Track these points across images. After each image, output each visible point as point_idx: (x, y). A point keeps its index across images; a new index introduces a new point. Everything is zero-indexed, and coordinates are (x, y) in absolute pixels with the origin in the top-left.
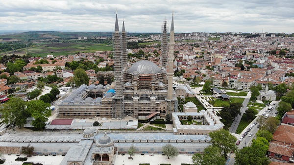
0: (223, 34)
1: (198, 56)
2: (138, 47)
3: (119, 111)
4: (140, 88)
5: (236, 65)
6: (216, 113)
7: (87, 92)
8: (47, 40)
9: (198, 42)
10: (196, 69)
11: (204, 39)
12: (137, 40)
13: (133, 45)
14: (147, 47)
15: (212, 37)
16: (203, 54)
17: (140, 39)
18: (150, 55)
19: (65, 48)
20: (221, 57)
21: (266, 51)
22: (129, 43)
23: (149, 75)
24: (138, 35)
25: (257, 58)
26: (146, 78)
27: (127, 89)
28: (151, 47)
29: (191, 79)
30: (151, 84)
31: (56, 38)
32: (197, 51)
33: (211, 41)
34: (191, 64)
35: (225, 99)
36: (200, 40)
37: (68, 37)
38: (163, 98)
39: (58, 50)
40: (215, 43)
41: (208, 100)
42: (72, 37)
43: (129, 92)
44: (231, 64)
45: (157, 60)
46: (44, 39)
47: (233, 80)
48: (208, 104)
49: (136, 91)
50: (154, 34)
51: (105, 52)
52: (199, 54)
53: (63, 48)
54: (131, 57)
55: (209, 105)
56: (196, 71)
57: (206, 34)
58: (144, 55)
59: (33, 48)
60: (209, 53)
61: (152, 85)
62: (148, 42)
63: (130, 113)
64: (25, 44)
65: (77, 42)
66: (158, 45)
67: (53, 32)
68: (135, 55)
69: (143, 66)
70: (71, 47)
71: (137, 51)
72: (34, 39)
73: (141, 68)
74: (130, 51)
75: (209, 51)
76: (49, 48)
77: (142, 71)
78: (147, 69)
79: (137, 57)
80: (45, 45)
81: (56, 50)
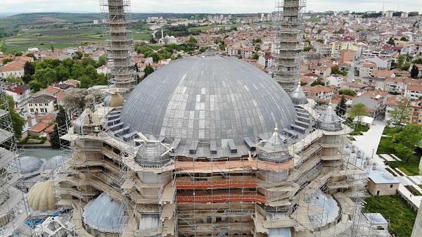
2: (187, 34)
5: (392, 64)
8: (44, 25)
10: (311, 75)
12: (186, 22)
13: (180, 31)
14: (204, 33)
16: (310, 43)
17: (191, 22)
18: (208, 47)
19: (68, 36)
22: (174, 29)
24: (188, 16)
28: (210, 33)
31: (60, 21)
33: (309, 24)
37: (79, 21)
39: (55, 40)
40: (318, 26)
42: (85, 20)
44: (384, 64)
46: (39, 23)
50: (213, 15)
53: (64, 37)
54: (174, 50)
58: (198, 46)
59: (16, 37)
62: (205, 26)
64: (7, 32)
65: (90, 28)
66: (221, 29)
67: (57, 14)
68: (182, 47)
69: (203, 91)
70: (78, 35)
71: (185, 39)
72: (26, 25)
73: (191, 106)
74: (173, 40)
75: (317, 37)
76: (43, 37)
77: (202, 135)
78: (226, 115)
79: (185, 50)
80: (38, 33)
81: (51, 40)
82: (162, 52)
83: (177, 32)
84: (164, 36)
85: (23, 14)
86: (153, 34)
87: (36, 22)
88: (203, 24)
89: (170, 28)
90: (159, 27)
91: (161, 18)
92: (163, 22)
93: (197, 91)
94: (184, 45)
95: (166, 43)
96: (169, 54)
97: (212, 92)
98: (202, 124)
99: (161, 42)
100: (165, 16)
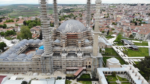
0: (116, 4)
1: (106, 17)
2: (70, 12)
3: (49, 67)
4: (68, 45)
5: (131, 21)
6: (132, 64)
7: (26, 45)
8: (21, 9)
9: (104, 9)
10: (106, 25)
11: (107, 7)
12: (70, 8)
14: (75, 11)
15: (111, 6)
16: (109, 15)
17: (71, 7)
18: (77, 16)
19: (30, 13)
20: (121, 17)
21: (146, 13)
22: (65, 10)
23: (76, 33)
24: (70, 5)
25: (143, 17)
26: (73, 36)
27: (56, 45)
28: (78, 11)
29: (104, 32)
30: (77, 42)
31: (27, 7)
32: (104, 13)
33: (111, 8)
34: (102, 21)
35: (135, 49)
36: (105, 7)
37: (33, 7)
38: (89, 54)
39: (26, 14)
40: (114, 9)
41: (122, 50)
42: (35, 7)
43: (58, 49)
44: (128, 21)
45: (81, 19)
46: (19, 8)
47: (135, 32)
48: (123, 54)
49: (64, 48)
50: (79, 5)
51: (51, 15)
52: (106, 15)
53: (29, 13)
54: (66, 17)
55: (124, 56)
56: (106, 26)
57: (107, 4)
58: (73, 16)
59: (13, 13)
60: (112, 15)
61: (79, 42)
62: (76, 9)
63: (58, 68)
64: (9, 11)
65: (37, 9)
66: (81, 10)
67: (25, 5)
68: (68, 16)
69: (71, 25)
70: (33, 12)
71: (69, 14)
72: (15, 8)
73: (69, 27)
74: (65, 14)
75: (112, 13)
76: (22, 13)
77: (70, 30)
78: (74, 28)
79: (69, 17)
80: (20, 11)
81: (25, 14)
82: (62, 18)
83: (67, 11)
84: (62, 13)
85: (13, 5)
86: (59, 12)
87: (18, 7)
88: (75, 8)
89: (64, 10)
90: (60, 9)
91: (61, 6)
92: (62, 8)
93: (70, 25)
94: (69, 16)
95: (63, 15)
96: (64, 19)
97: (72, 25)
98: (70, 29)
99: (62, 14)
100: (62, 5)
